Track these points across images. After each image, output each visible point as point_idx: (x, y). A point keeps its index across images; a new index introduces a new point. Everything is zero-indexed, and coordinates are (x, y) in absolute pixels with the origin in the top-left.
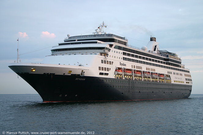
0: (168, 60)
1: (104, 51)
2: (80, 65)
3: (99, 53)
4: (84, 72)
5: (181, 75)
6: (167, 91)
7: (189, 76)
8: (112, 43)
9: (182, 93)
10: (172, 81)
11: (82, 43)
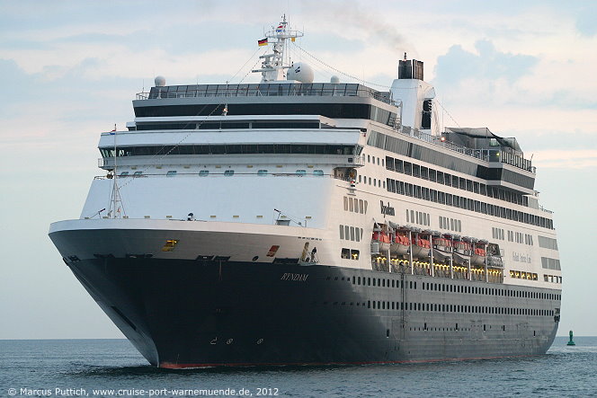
0: (494, 174)
1: (350, 160)
2: (280, 222)
3: (330, 171)
4: (315, 251)
5: (529, 241)
6: (492, 320)
7: (551, 244)
8: (363, 123)
9: (532, 329)
10: (506, 273)
11: (250, 126)
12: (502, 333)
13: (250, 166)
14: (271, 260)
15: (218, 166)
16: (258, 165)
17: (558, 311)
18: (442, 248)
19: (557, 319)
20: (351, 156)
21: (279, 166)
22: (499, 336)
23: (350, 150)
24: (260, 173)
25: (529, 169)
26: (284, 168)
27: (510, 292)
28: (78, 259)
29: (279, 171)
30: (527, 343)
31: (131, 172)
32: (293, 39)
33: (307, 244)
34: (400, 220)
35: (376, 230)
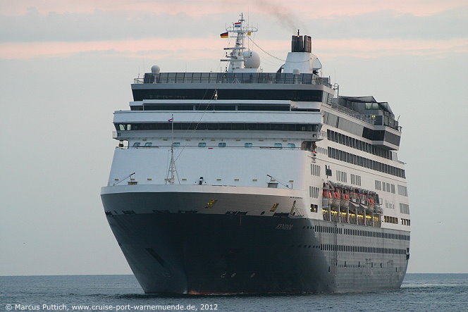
3: (299, 144)
5: (393, 190)
6: (376, 258)
7: (404, 191)
8: (317, 105)
9: (395, 266)
10: (383, 218)
11: (236, 108)
12: (380, 269)
13: (238, 140)
14: (272, 214)
15: (213, 140)
16: (244, 139)
17: (408, 249)
18: (354, 201)
19: (408, 257)
20: (314, 133)
21: (261, 140)
22: (379, 273)
23: (313, 128)
24: (247, 146)
25: (396, 128)
26: (265, 142)
27: (384, 235)
28: (134, 213)
29: (261, 144)
30: (393, 278)
31: (143, 144)
32: (249, 34)
33: (295, 201)
34: (334, 179)
35: (325, 188)
